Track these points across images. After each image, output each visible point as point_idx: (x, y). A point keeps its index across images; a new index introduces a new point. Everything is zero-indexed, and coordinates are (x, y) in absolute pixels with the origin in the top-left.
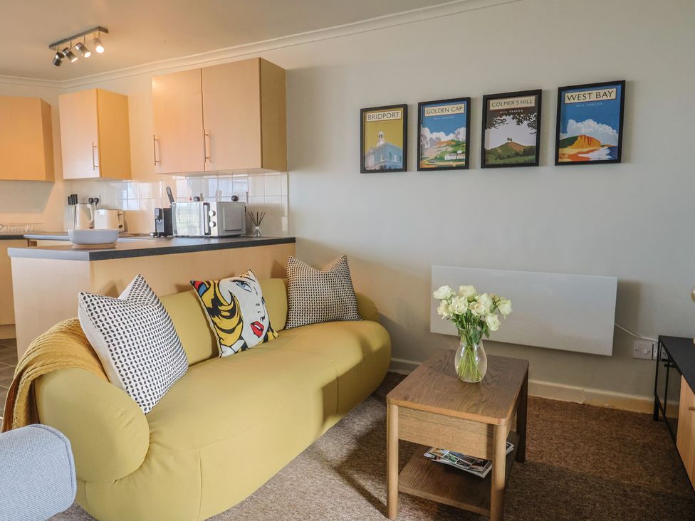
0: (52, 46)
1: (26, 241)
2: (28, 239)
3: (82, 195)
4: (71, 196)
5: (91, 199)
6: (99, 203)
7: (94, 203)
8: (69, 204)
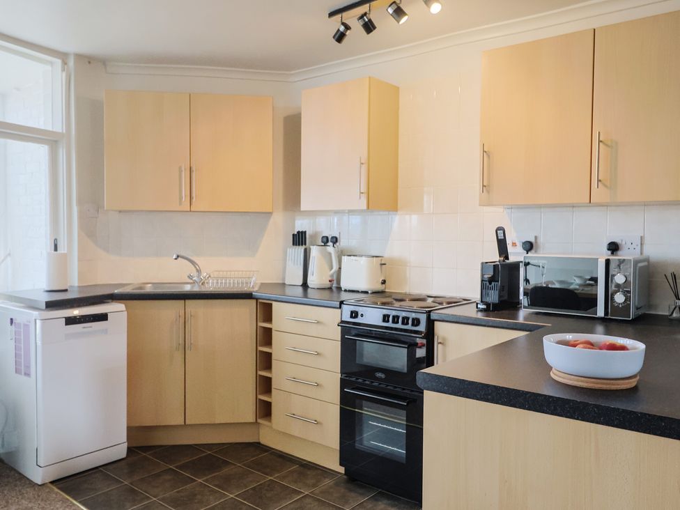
0: (332, 14)
1: (254, 301)
2: (257, 299)
3: (311, 233)
4: (298, 232)
5: (323, 237)
6: (338, 244)
7: (330, 244)
8: (293, 244)
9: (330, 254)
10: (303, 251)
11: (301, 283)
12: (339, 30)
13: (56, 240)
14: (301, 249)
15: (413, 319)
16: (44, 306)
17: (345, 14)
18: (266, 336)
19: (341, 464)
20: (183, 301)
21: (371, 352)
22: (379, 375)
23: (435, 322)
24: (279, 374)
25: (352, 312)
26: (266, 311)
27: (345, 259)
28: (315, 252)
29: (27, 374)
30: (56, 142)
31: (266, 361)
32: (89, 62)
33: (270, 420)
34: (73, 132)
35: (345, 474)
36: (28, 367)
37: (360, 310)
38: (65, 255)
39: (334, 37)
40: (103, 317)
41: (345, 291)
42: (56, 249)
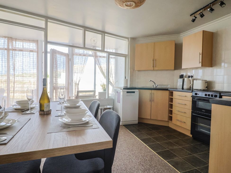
0: (191, 15)
2: (169, 90)
3: (185, 75)
4: (181, 75)
5: (188, 76)
6: (193, 78)
7: (191, 78)
8: (180, 78)
9: (190, 80)
10: (182, 80)
11: (182, 88)
12: (193, 19)
13: (125, 76)
14: (182, 79)
15: (215, 95)
16: (123, 89)
17: (195, 14)
18: (171, 100)
19: (191, 134)
20: (151, 90)
21: (201, 104)
22: (203, 111)
23: (222, 96)
24: (174, 110)
25: (195, 93)
26: (171, 94)
27: (195, 81)
28: (186, 79)
29: (120, 103)
30: (126, 57)
31: (171, 106)
32: (133, 39)
33: (172, 121)
34: (129, 54)
35: (192, 137)
36: (120, 101)
37: (198, 93)
38: (127, 79)
39: (192, 21)
40: (134, 92)
41: (195, 89)
42: (125, 78)
